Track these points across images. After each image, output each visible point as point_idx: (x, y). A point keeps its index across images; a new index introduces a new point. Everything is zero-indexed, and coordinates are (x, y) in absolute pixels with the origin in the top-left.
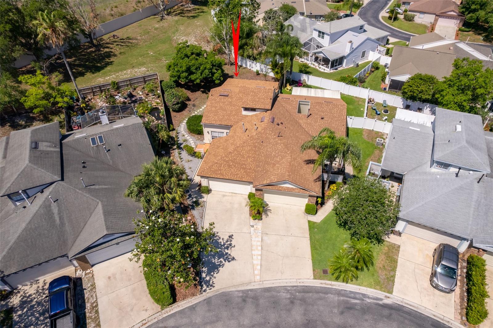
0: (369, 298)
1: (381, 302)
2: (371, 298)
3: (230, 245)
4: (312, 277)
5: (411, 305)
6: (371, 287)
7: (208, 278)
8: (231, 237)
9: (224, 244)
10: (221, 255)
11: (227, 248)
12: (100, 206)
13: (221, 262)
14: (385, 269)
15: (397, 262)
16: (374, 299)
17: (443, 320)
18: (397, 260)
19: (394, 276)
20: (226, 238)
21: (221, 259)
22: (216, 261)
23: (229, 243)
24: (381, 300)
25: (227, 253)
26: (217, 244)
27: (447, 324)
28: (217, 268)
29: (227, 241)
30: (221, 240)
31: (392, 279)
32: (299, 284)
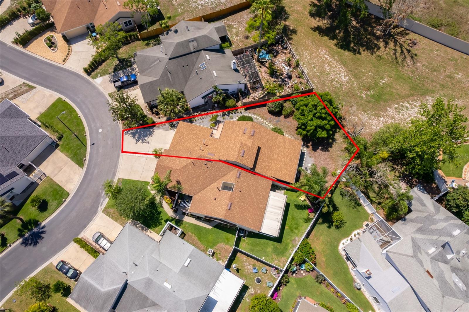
0: (103, 200)
1: (100, 205)
2: (103, 202)
3: (144, 142)
4: (119, 178)
5: (95, 218)
6: (107, 203)
7: (129, 132)
8: (148, 142)
9: (144, 139)
10: (139, 138)
11: (142, 141)
12: (156, 79)
13: (136, 138)
14: (113, 213)
15: (115, 221)
16: (102, 203)
17: (86, 230)
18: (117, 222)
19: (109, 216)
20: (148, 140)
21: (137, 138)
22: (137, 136)
23: (145, 141)
24: (101, 206)
25: (140, 141)
26: (146, 136)
27: (84, 230)
28: (133, 136)
29: (146, 141)
30: (147, 138)
31: (108, 215)
32: (117, 171)
